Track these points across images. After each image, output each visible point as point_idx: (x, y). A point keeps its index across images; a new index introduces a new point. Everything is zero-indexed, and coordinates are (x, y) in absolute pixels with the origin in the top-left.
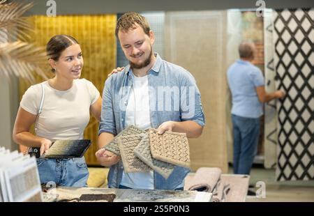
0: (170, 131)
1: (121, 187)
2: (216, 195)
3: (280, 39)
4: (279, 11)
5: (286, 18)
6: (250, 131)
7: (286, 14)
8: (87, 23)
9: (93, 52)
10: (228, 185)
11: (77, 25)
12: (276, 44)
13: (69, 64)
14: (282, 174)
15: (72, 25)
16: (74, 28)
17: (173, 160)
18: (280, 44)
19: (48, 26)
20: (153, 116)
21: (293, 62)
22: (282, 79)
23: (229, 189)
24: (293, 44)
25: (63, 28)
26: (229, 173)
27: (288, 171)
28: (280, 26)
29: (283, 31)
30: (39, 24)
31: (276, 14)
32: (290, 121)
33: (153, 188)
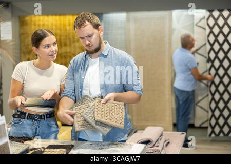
0: (112, 101)
1: (80, 140)
2: (158, 146)
3: (211, 32)
4: (211, 11)
5: (216, 16)
6: (185, 99)
7: (216, 14)
8: (69, 21)
9: (74, 42)
10: (169, 139)
11: (62, 22)
12: (209, 36)
13: (47, 50)
14: (213, 132)
15: (58, 22)
16: (60, 24)
17: (111, 122)
18: (212, 35)
19: (41, 23)
20: (103, 88)
21: (221, 49)
22: (213, 62)
23: (169, 143)
24: (221, 35)
25: (52, 24)
26: (174, 131)
27: (217, 130)
28: (211, 22)
29: (214, 26)
30: (35, 22)
31: (208, 14)
32: (219, 92)
33: (101, 141)
